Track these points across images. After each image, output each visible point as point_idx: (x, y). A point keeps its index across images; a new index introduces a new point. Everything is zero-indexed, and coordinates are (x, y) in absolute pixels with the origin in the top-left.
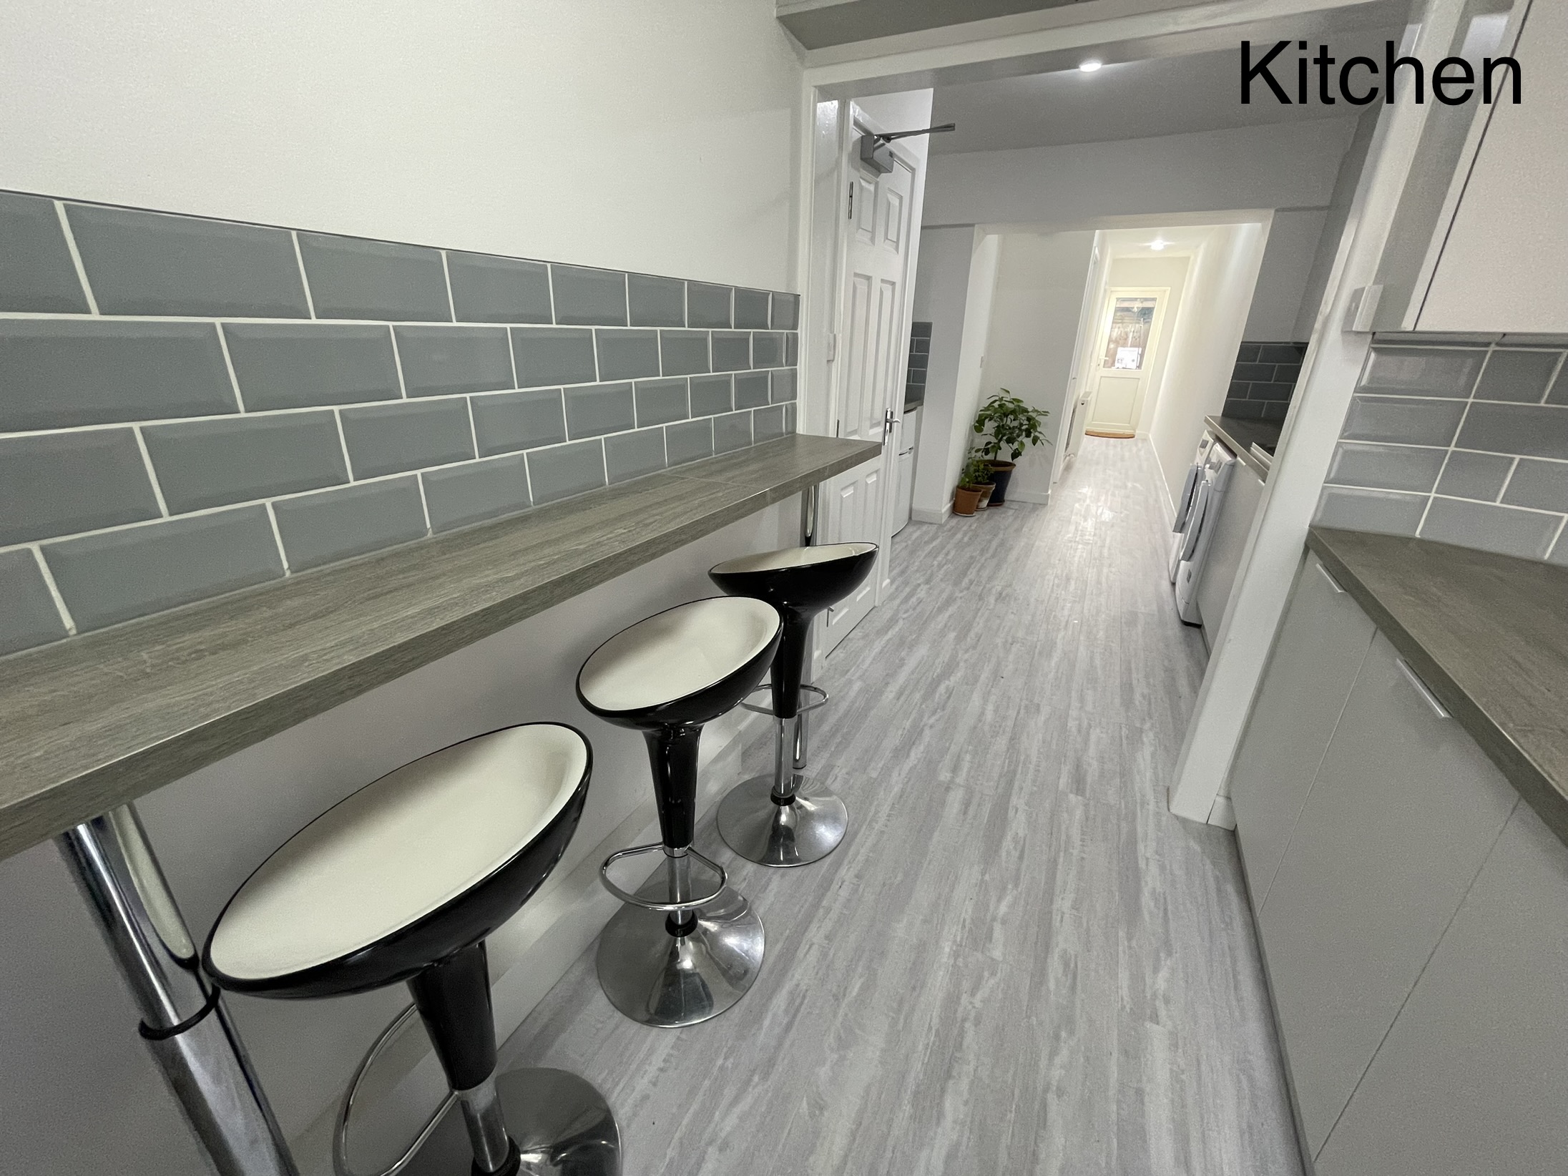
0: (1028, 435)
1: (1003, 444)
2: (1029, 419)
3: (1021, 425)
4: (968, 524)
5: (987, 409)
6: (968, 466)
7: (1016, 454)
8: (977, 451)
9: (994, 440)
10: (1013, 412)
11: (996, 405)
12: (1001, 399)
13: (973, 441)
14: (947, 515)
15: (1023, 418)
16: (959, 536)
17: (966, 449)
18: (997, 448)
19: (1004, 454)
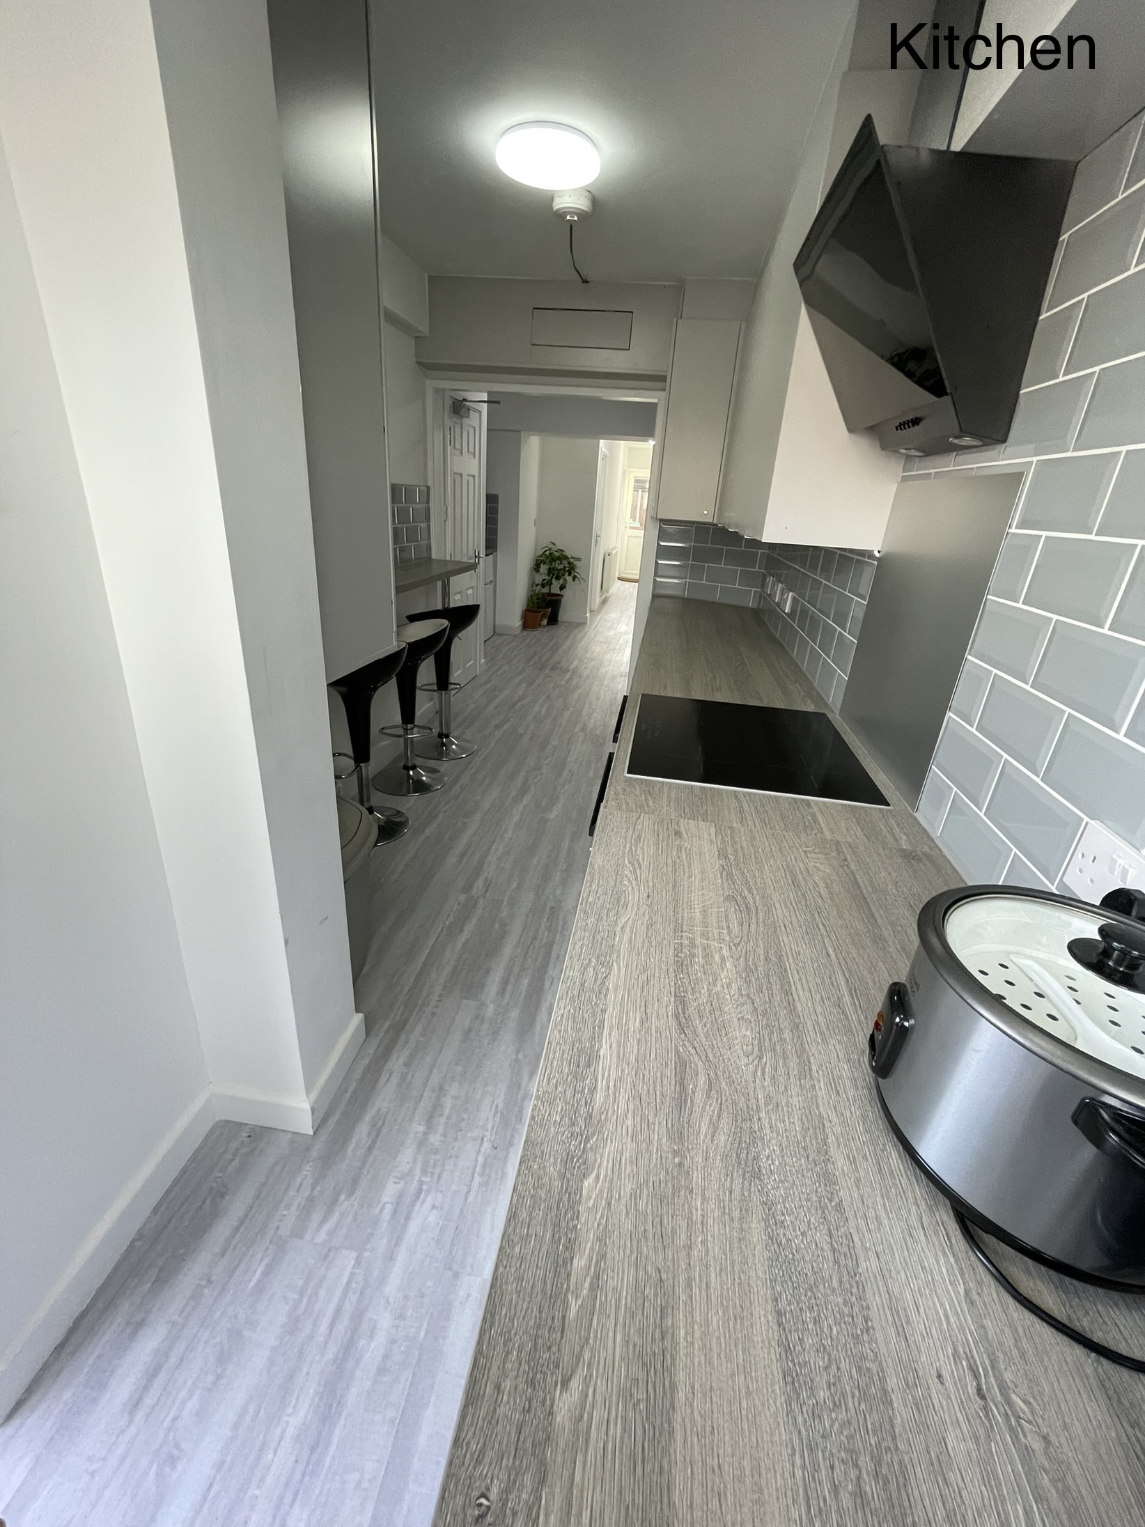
0: (570, 575)
1: (553, 580)
2: (569, 563)
3: (565, 567)
4: (533, 635)
5: (541, 556)
6: (531, 596)
7: (562, 587)
8: (537, 585)
9: (547, 578)
10: (559, 558)
11: (547, 553)
12: (550, 549)
13: (533, 579)
14: (520, 628)
15: (565, 562)
16: (528, 641)
17: (529, 584)
18: (550, 583)
19: (555, 589)
